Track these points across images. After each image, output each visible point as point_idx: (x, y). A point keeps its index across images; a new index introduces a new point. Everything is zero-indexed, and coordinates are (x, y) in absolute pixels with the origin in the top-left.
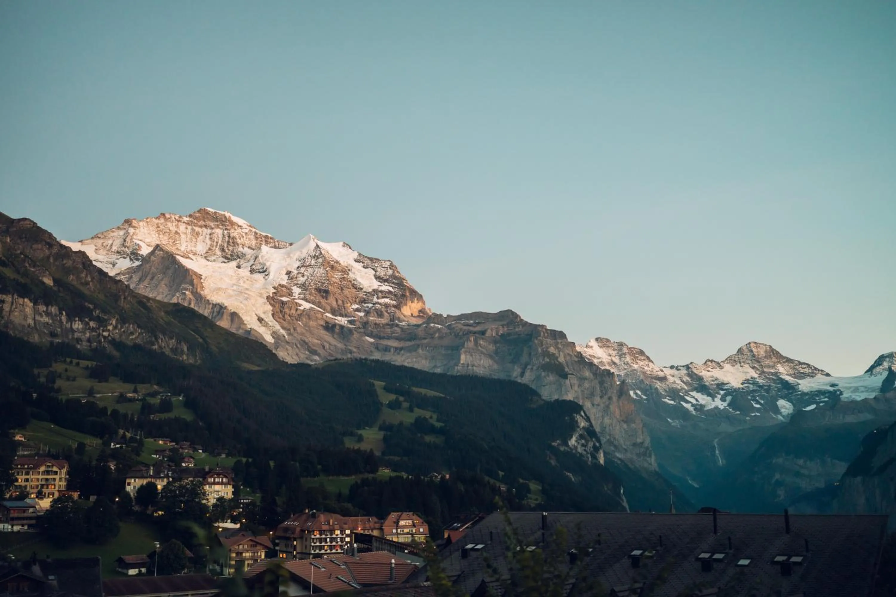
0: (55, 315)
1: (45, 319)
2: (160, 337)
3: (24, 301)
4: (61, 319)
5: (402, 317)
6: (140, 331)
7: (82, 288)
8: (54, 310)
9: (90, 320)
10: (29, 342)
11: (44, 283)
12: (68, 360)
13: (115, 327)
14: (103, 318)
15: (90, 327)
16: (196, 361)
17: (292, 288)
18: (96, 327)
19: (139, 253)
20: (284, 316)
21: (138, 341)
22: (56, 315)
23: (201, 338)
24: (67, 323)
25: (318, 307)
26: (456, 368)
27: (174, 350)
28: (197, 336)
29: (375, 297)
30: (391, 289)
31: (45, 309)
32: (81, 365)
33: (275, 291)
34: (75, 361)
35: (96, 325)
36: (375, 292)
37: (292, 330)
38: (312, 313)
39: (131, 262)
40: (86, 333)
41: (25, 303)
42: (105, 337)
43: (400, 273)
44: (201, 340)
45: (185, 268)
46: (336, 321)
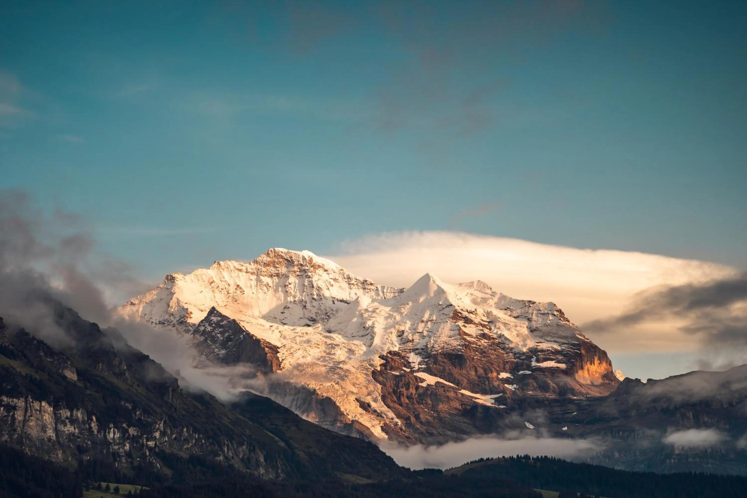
0: (82, 422)
1: (69, 429)
2: (225, 443)
3: (41, 406)
4: (91, 428)
5: (577, 387)
6: (197, 436)
7: (115, 380)
8: (79, 414)
9: (129, 426)
10: (51, 462)
11: (65, 378)
12: (104, 484)
13: (163, 434)
14: (147, 421)
15: (130, 435)
16: (278, 476)
17: (408, 355)
18: (137, 435)
19: (188, 321)
20: (399, 398)
21: (196, 451)
22: (84, 422)
23: (283, 440)
24: (98, 432)
25: (449, 382)
26: (668, 461)
27: (246, 462)
28: (277, 439)
29: (533, 359)
30: (556, 347)
31: (69, 414)
32: (121, 492)
33: (383, 361)
34: (113, 486)
35: (138, 432)
36: (534, 351)
37: (413, 419)
38: (441, 390)
39: (180, 335)
40: (125, 446)
41: (42, 408)
42: (150, 449)
43: (568, 321)
44: (282, 444)
45: (254, 338)
46: (477, 400)
